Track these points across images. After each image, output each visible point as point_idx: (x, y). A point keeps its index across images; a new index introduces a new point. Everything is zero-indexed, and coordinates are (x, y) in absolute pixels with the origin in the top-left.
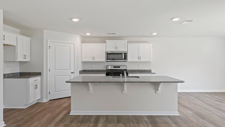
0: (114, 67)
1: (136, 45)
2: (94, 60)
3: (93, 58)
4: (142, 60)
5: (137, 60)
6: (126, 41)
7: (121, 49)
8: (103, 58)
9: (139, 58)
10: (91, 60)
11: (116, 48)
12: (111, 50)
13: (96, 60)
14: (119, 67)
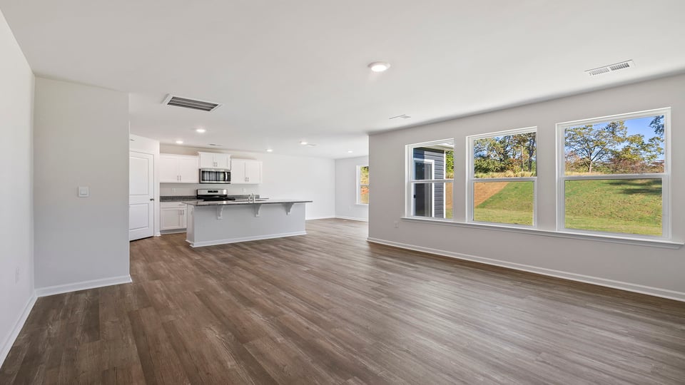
0: (209, 192)
1: (243, 161)
2: (179, 181)
3: (180, 177)
4: (250, 182)
5: (243, 182)
6: (229, 156)
7: (222, 167)
8: (195, 179)
9: (247, 179)
10: (176, 181)
11: (215, 164)
12: (208, 166)
13: (183, 181)
14: (217, 192)
